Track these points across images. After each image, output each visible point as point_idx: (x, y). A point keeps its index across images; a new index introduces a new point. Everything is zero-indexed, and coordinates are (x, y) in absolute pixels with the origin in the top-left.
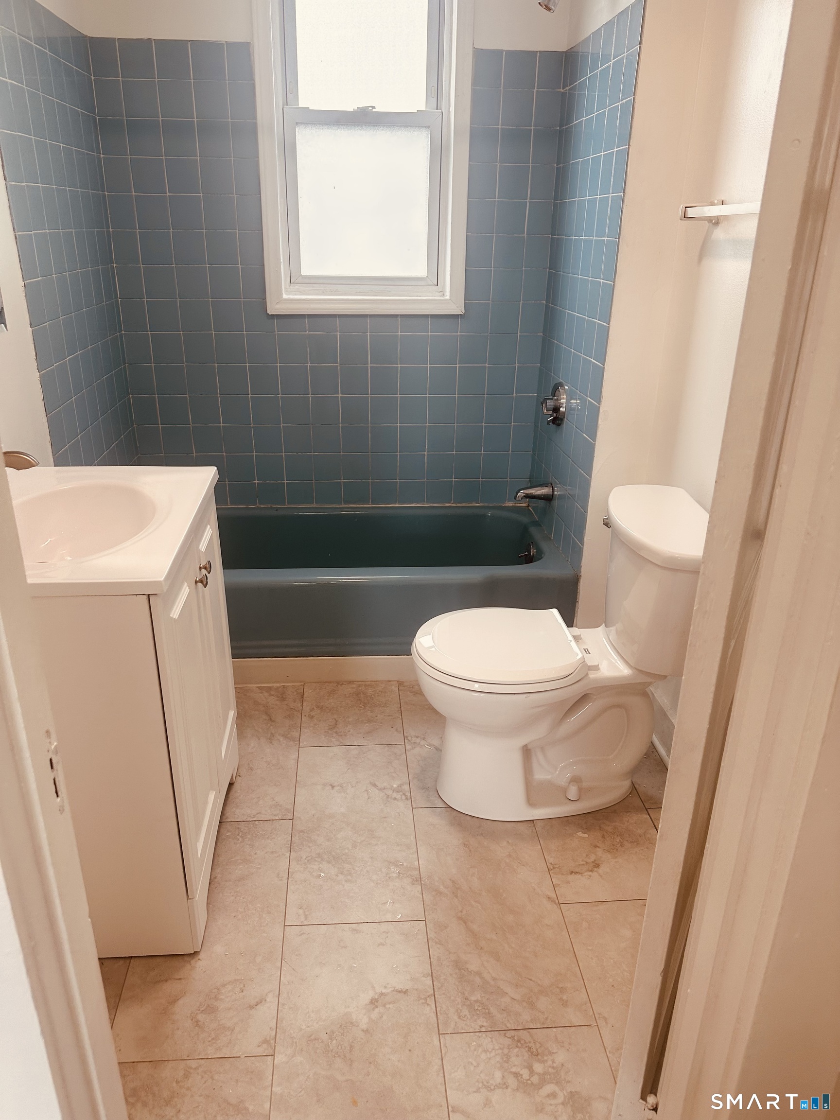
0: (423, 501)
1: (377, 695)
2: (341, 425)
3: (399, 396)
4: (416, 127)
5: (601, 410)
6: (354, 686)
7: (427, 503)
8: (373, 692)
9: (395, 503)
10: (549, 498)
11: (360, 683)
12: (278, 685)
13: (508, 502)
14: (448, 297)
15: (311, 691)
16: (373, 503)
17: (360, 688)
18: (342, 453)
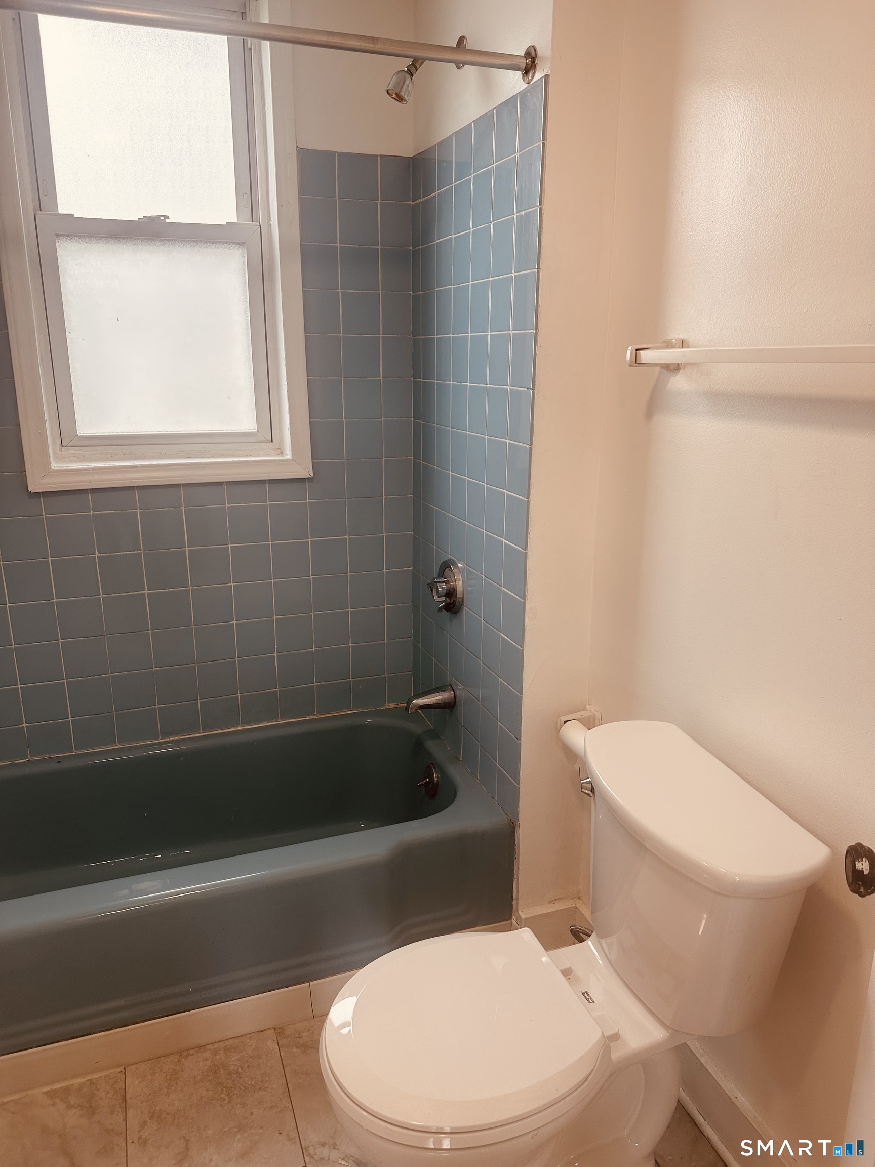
0: (275, 718)
1: (246, 1066)
2: (150, 631)
3: (233, 584)
4: (227, 243)
5: (527, 607)
6: (208, 1054)
7: (282, 719)
8: (239, 1060)
9: (237, 725)
10: (449, 706)
11: (216, 1046)
12: (80, 1080)
13: (388, 703)
14: (289, 457)
15: (137, 1082)
16: (204, 730)
17: (217, 1057)
18: (154, 669)
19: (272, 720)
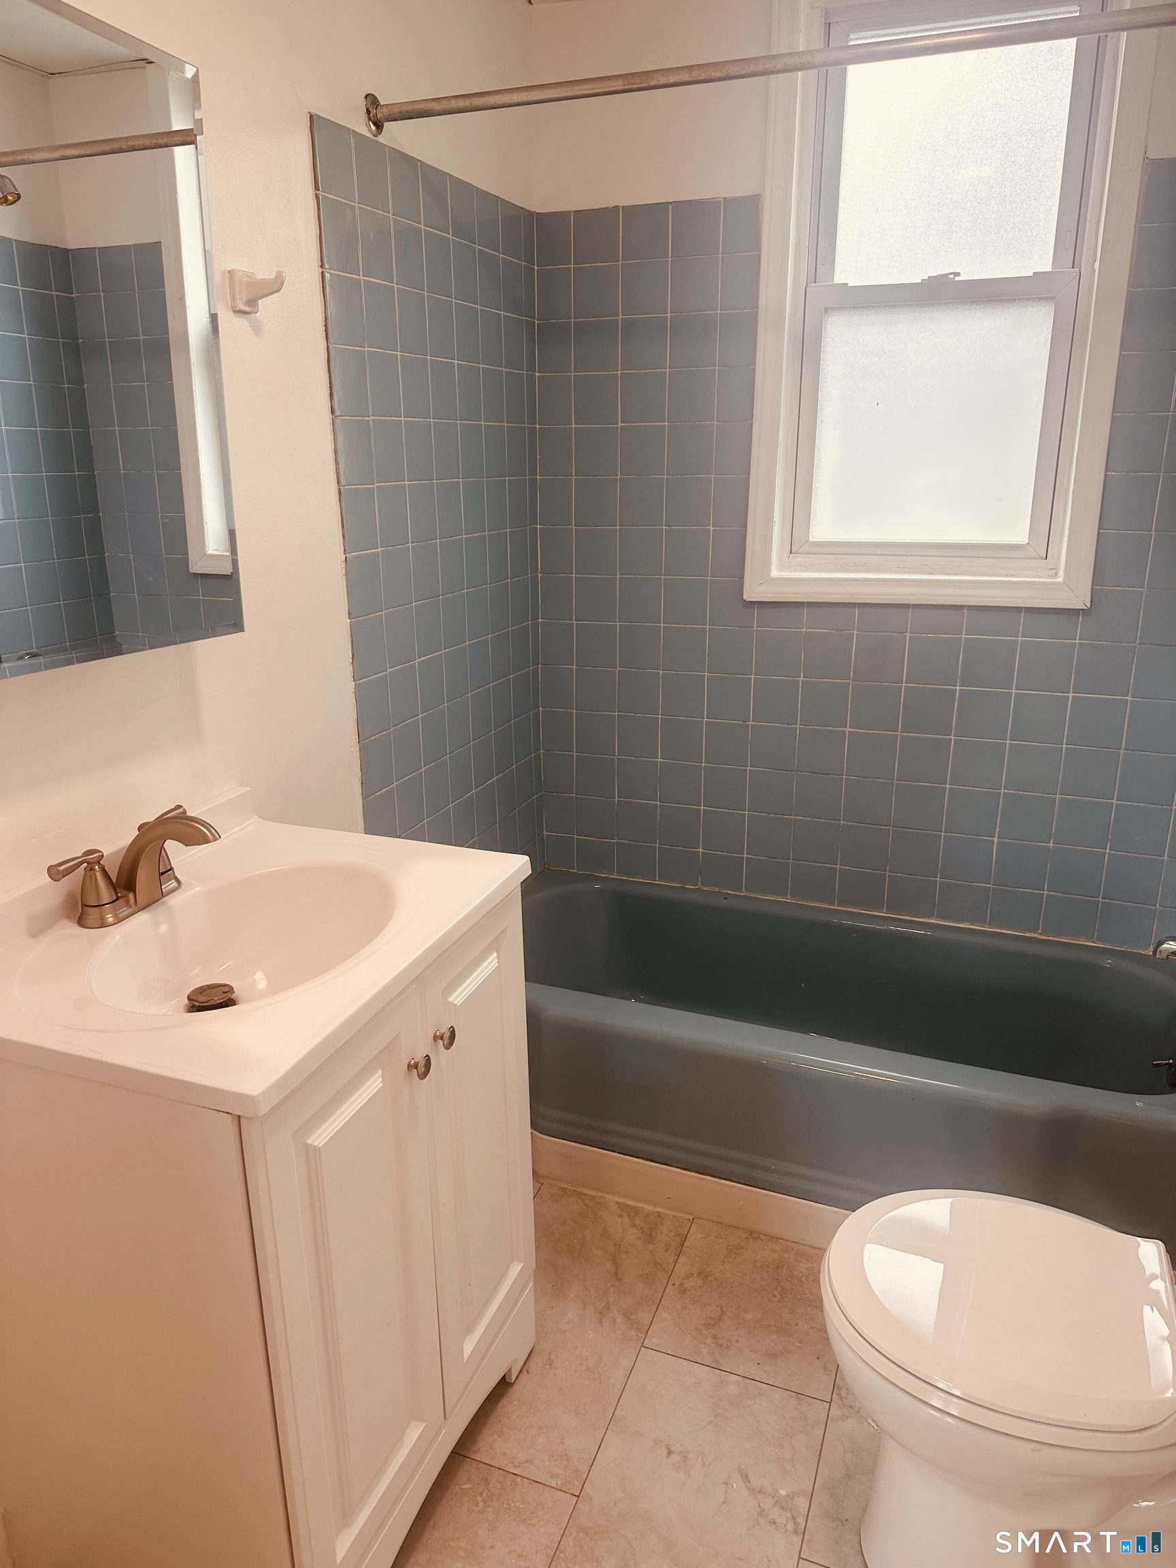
0: (983, 922)
1: (812, 1278)
2: (844, 777)
3: (953, 738)
4: (1029, 299)
6: (778, 1248)
7: (991, 926)
8: (807, 1269)
9: (930, 916)
11: (790, 1244)
12: (651, 1208)
15: (699, 1236)
16: (889, 911)
17: (786, 1255)
18: (842, 822)
19: (977, 924)
